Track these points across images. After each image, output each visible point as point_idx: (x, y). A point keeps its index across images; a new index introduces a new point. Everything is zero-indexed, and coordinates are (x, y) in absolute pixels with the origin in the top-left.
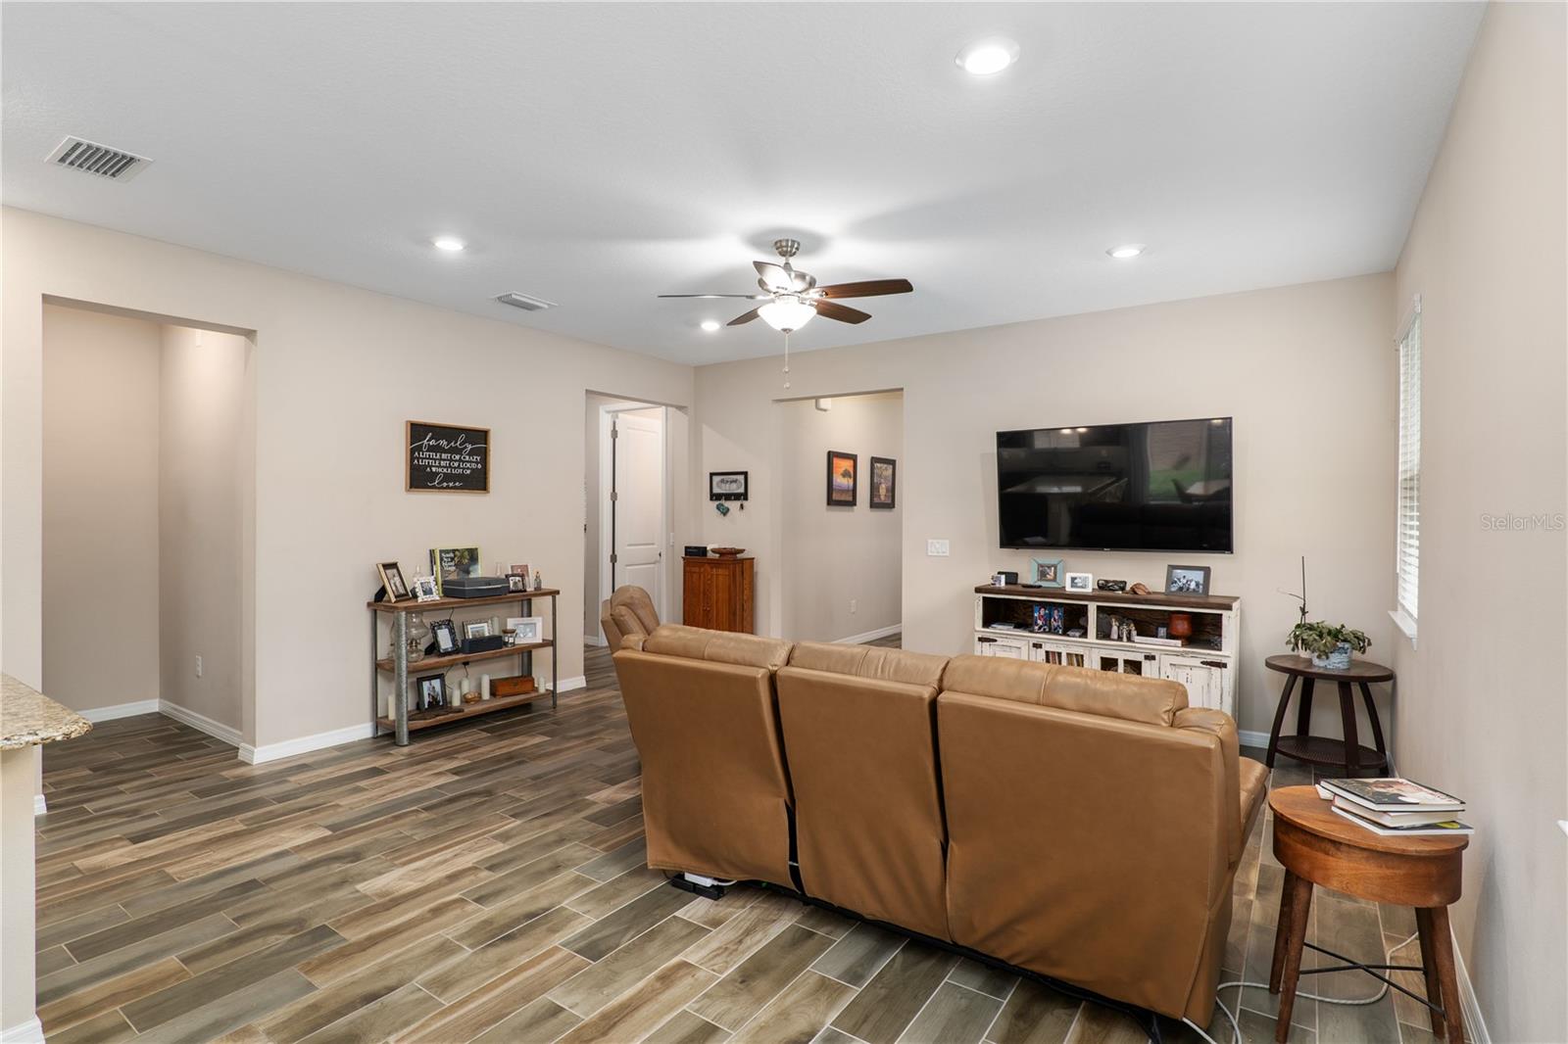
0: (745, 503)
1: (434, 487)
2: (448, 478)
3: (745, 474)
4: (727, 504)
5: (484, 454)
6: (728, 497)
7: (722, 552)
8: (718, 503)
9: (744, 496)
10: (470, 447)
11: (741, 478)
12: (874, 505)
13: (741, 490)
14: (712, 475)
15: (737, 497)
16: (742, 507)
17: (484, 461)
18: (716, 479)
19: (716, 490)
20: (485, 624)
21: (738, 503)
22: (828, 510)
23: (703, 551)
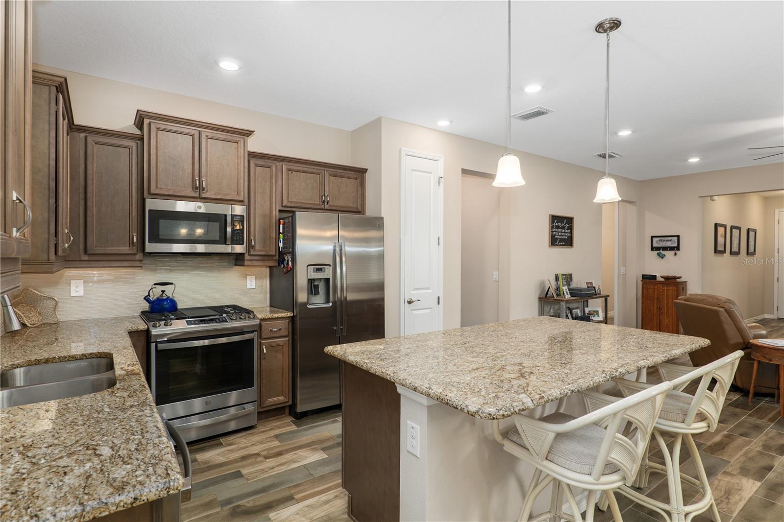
0: (677, 252)
1: (557, 245)
2: (561, 240)
3: (678, 237)
4: (663, 252)
5: (571, 228)
6: (665, 249)
7: (667, 278)
8: (658, 252)
9: (678, 248)
10: (567, 226)
11: (675, 239)
12: (732, 253)
13: (675, 245)
14: (652, 237)
15: (672, 249)
16: (676, 254)
17: (571, 233)
18: (655, 240)
19: (655, 245)
20: (578, 310)
21: (673, 252)
22: (715, 256)
23: (654, 277)
